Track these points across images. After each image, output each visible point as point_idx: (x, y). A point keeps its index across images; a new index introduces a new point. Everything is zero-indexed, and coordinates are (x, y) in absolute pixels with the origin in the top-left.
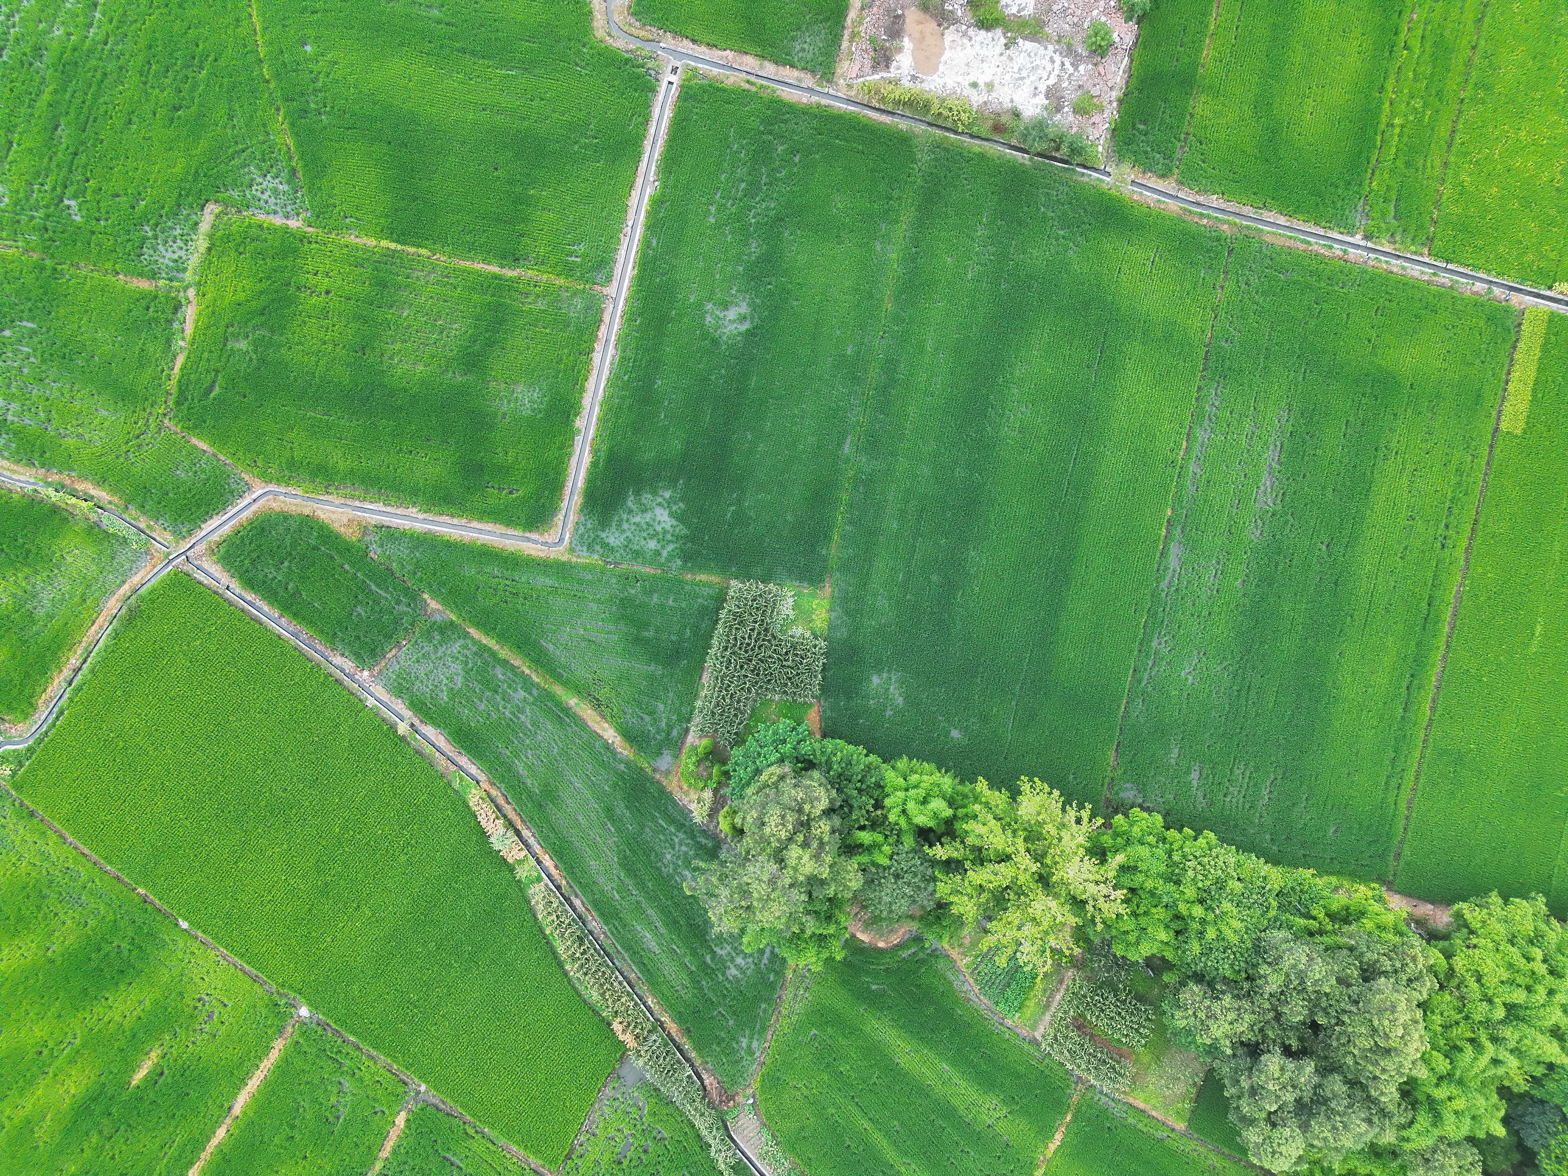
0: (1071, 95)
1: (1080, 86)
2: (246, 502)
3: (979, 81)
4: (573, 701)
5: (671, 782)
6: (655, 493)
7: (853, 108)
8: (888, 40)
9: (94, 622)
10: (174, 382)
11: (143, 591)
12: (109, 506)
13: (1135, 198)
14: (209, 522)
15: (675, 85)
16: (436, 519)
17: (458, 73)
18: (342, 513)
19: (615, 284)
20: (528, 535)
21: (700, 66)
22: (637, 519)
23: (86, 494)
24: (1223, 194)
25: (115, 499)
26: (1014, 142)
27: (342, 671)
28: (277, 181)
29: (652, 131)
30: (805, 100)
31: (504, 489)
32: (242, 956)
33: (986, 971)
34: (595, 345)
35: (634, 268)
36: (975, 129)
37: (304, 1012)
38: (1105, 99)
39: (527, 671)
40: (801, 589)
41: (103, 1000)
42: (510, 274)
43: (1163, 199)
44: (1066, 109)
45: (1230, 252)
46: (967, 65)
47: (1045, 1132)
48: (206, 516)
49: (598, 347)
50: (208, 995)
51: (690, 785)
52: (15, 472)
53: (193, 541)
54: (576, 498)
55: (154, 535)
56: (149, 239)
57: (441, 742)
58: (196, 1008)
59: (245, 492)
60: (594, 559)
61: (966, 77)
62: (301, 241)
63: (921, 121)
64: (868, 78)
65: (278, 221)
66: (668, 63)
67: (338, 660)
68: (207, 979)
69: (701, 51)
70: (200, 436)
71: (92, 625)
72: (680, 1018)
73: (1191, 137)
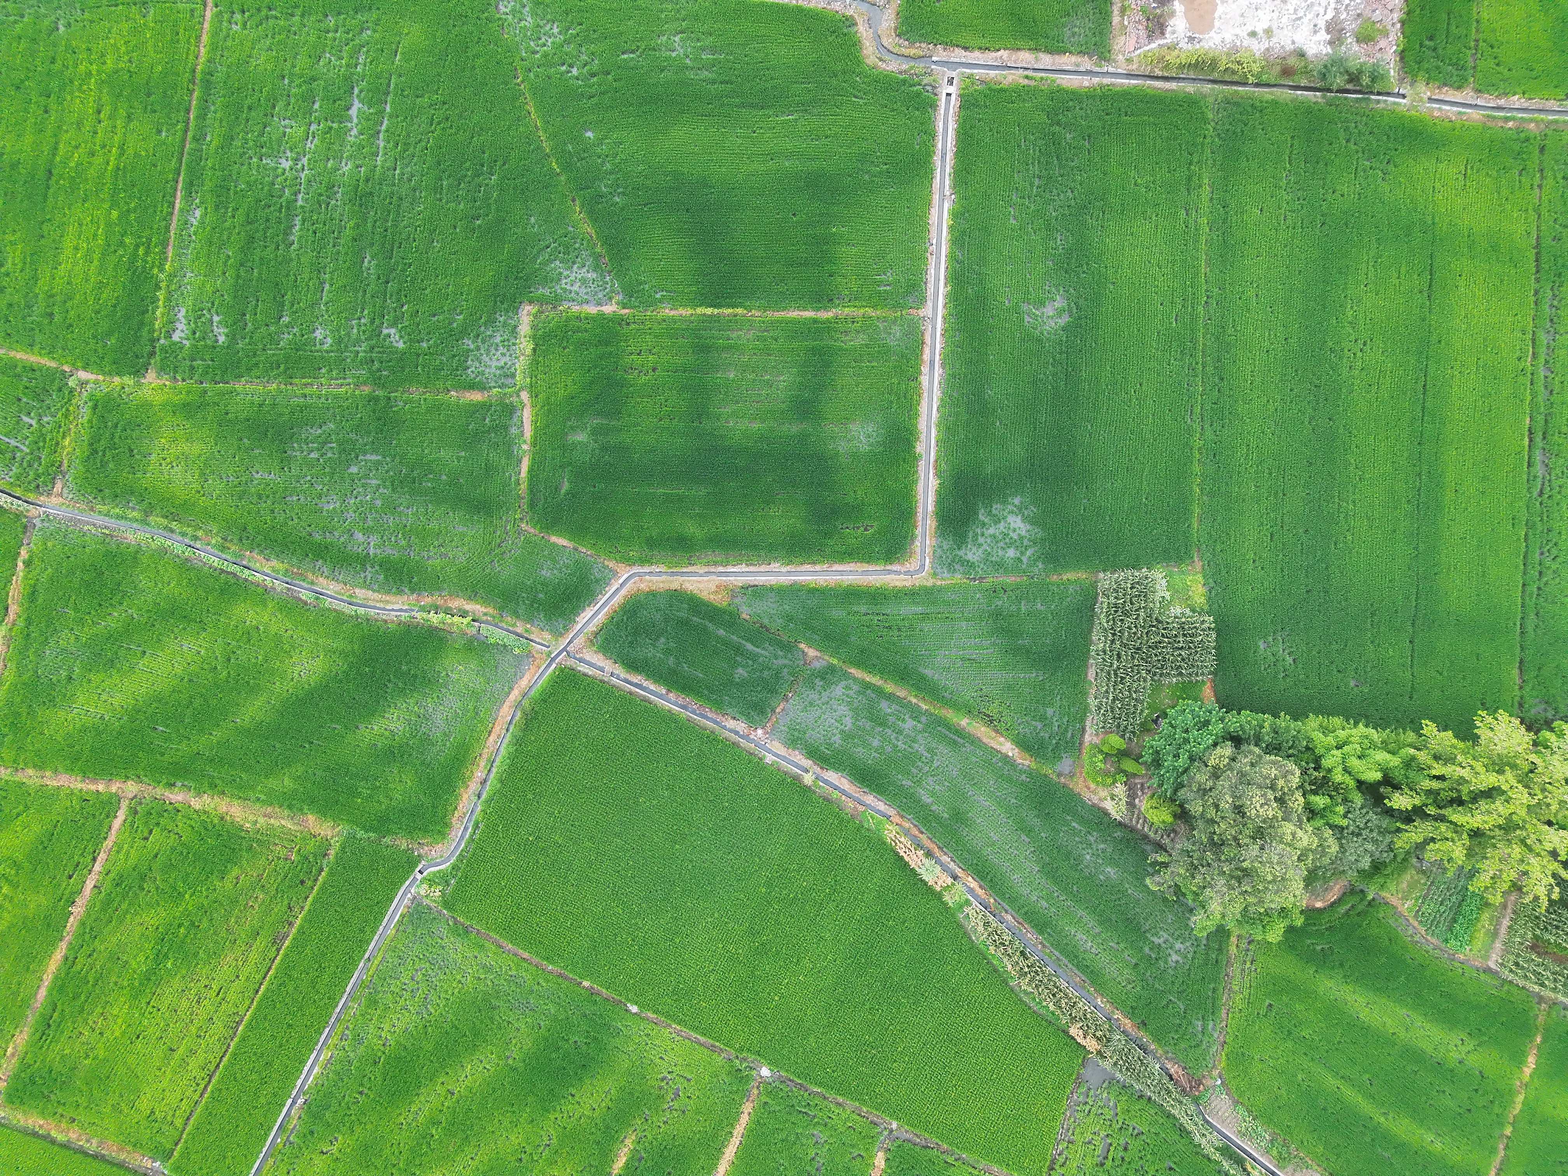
0: (1351, 26)
1: (1359, 15)
2: (614, 589)
3: (1257, 30)
4: (964, 722)
5: (1077, 783)
6: (1005, 502)
7: (1136, 82)
8: (1158, 7)
9: (490, 732)
10: (524, 486)
11: (532, 693)
12: (485, 618)
13: (1435, 114)
14: (582, 615)
15: (953, 97)
16: (798, 569)
17: (741, 128)
18: (708, 581)
19: (930, 303)
20: (889, 567)
21: (976, 71)
22: (991, 531)
23: (460, 610)
24: (1524, 93)
25: (490, 610)
26: (1304, 83)
27: (737, 733)
28: (585, 270)
29: (940, 146)
30: (1086, 83)
31: (858, 528)
32: (695, 1029)
33: (1430, 911)
34: (922, 368)
35: (946, 284)
36: (1264, 77)
37: (765, 1072)
38: (1388, 23)
39: (914, 700)
40: (1170, 568)
41: (570, 1097)
42: (826, 315)
43: (1464, 110)
44: (1349, 40)
45: (1542, 149)
46: (1242, 15)
47: (1518, 1059)
48: (576, 610)
49: (925, 369)
50: (669, 1073)
51: (1098, 785)
52: (388, 602)
53: (571, 636)
54: (929, 522)
55: (532, 637)
56: (472, 351)
57: (845, 784)
58: (661, 1088)
59: (610, 579)
60: (958, 578)
61: (1243, 28)
62: (619, 324)
63: (1204, 80)
64: (1147, 48)
65: (592, 310)
66: (943, 75)
67: (731, 724)
68: (666, 1058)
69: (976, 57)
70: (560, 534)
71: (489, 736)
72: (1131, 1013)
73: (1481, 44)
